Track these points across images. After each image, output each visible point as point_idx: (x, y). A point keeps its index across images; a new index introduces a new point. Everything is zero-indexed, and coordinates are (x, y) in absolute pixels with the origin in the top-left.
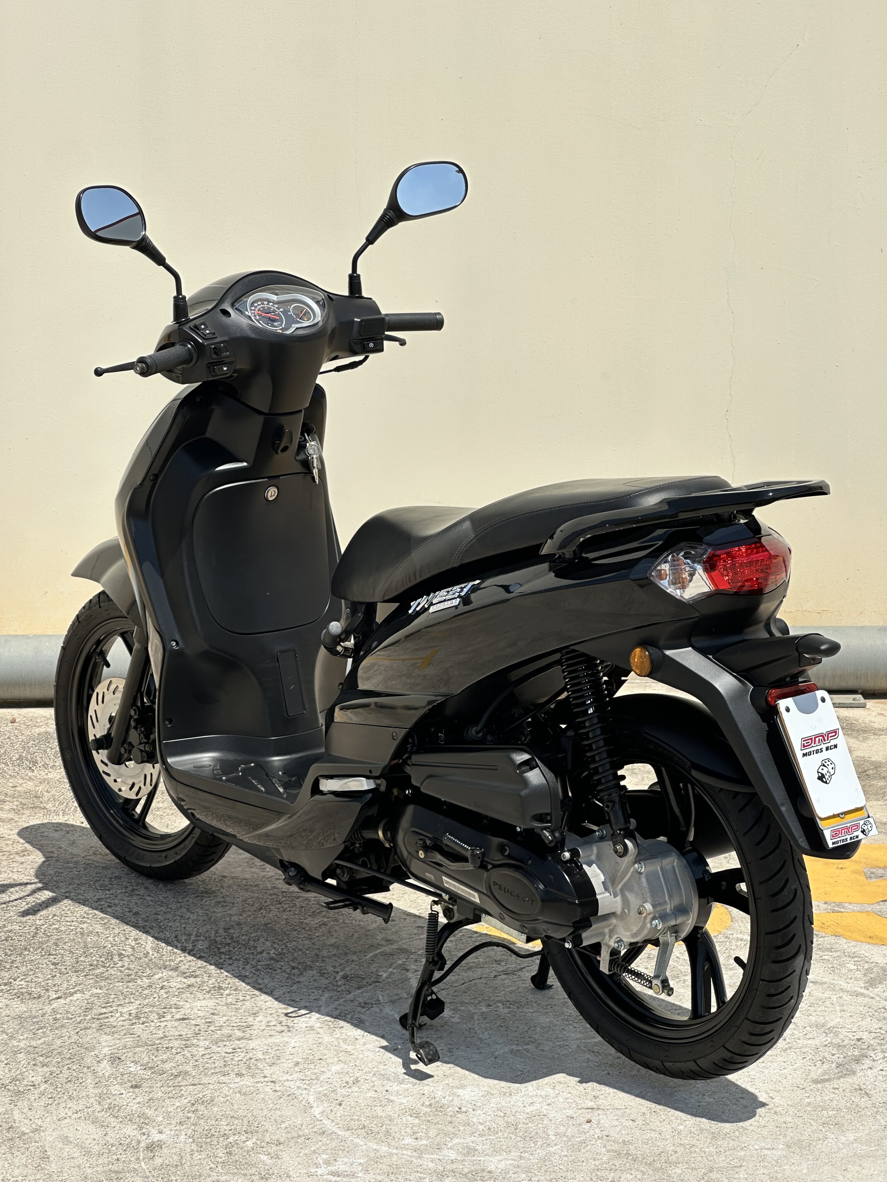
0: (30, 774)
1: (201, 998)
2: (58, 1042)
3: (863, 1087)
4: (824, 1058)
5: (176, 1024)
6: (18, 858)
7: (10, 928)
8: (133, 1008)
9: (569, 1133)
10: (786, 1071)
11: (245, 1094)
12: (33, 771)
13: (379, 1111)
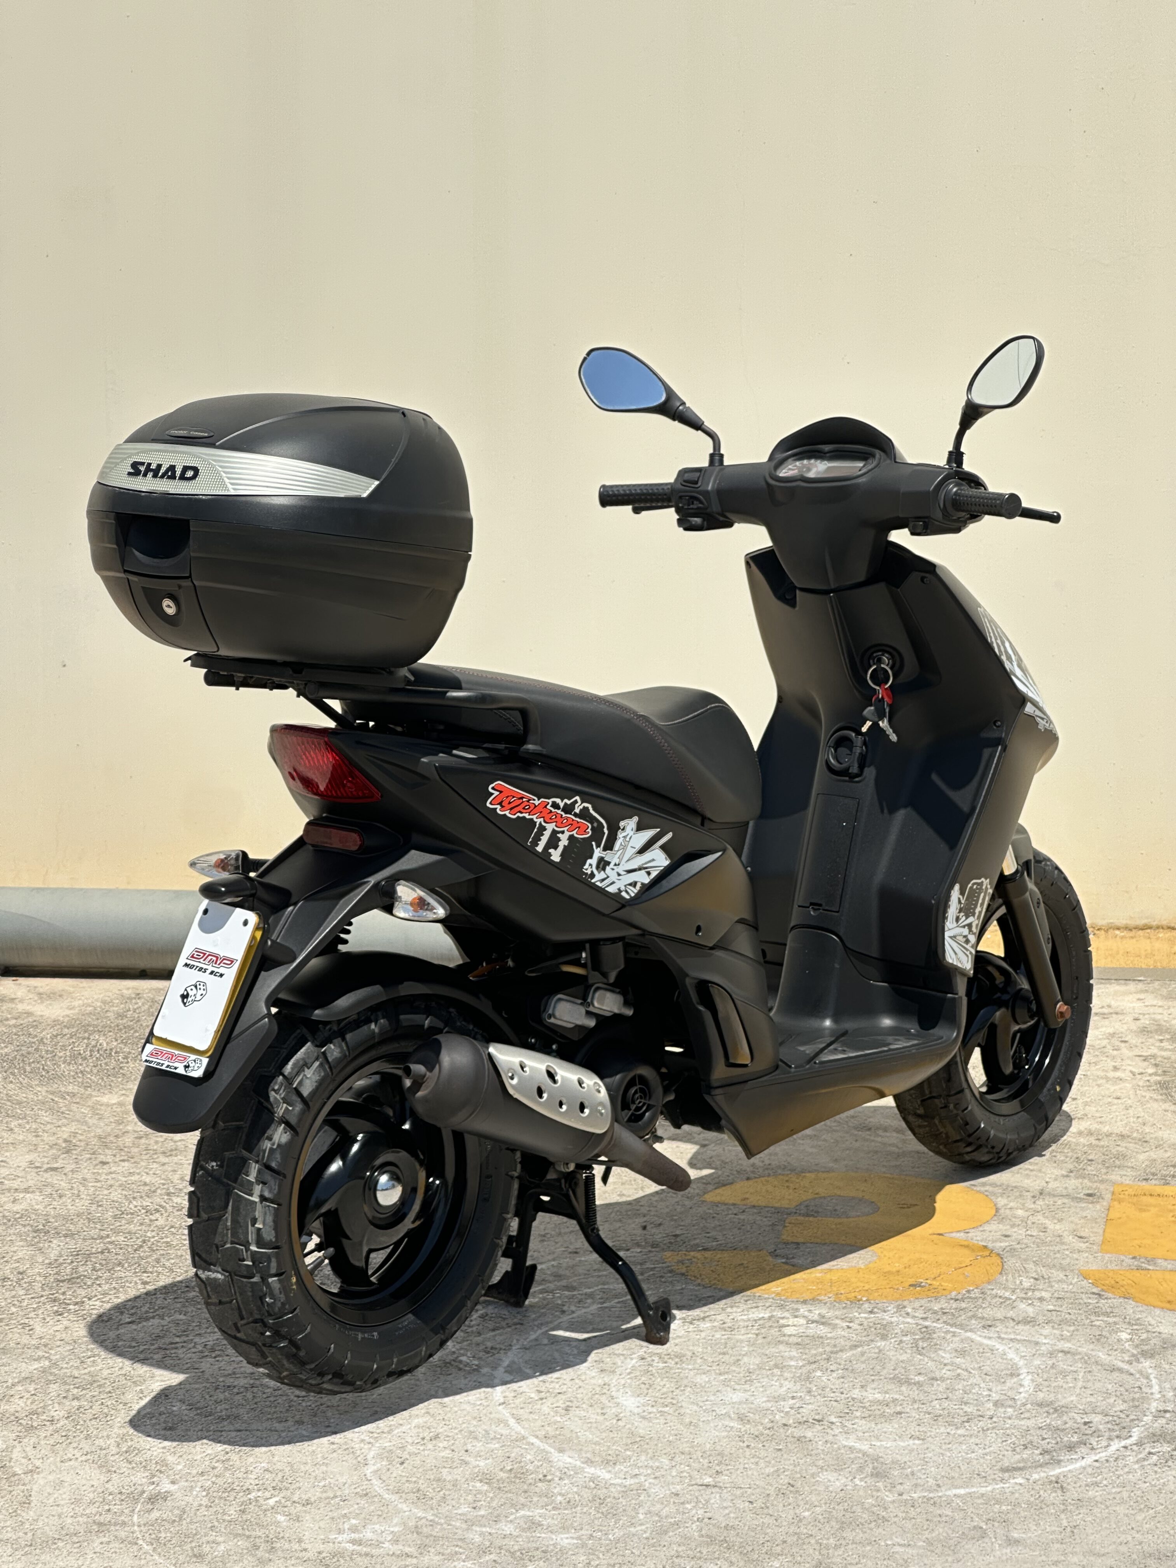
4: (1031, 1442)
9: (664, 1513)
10: (973, 1455)
13: (445, 1473)
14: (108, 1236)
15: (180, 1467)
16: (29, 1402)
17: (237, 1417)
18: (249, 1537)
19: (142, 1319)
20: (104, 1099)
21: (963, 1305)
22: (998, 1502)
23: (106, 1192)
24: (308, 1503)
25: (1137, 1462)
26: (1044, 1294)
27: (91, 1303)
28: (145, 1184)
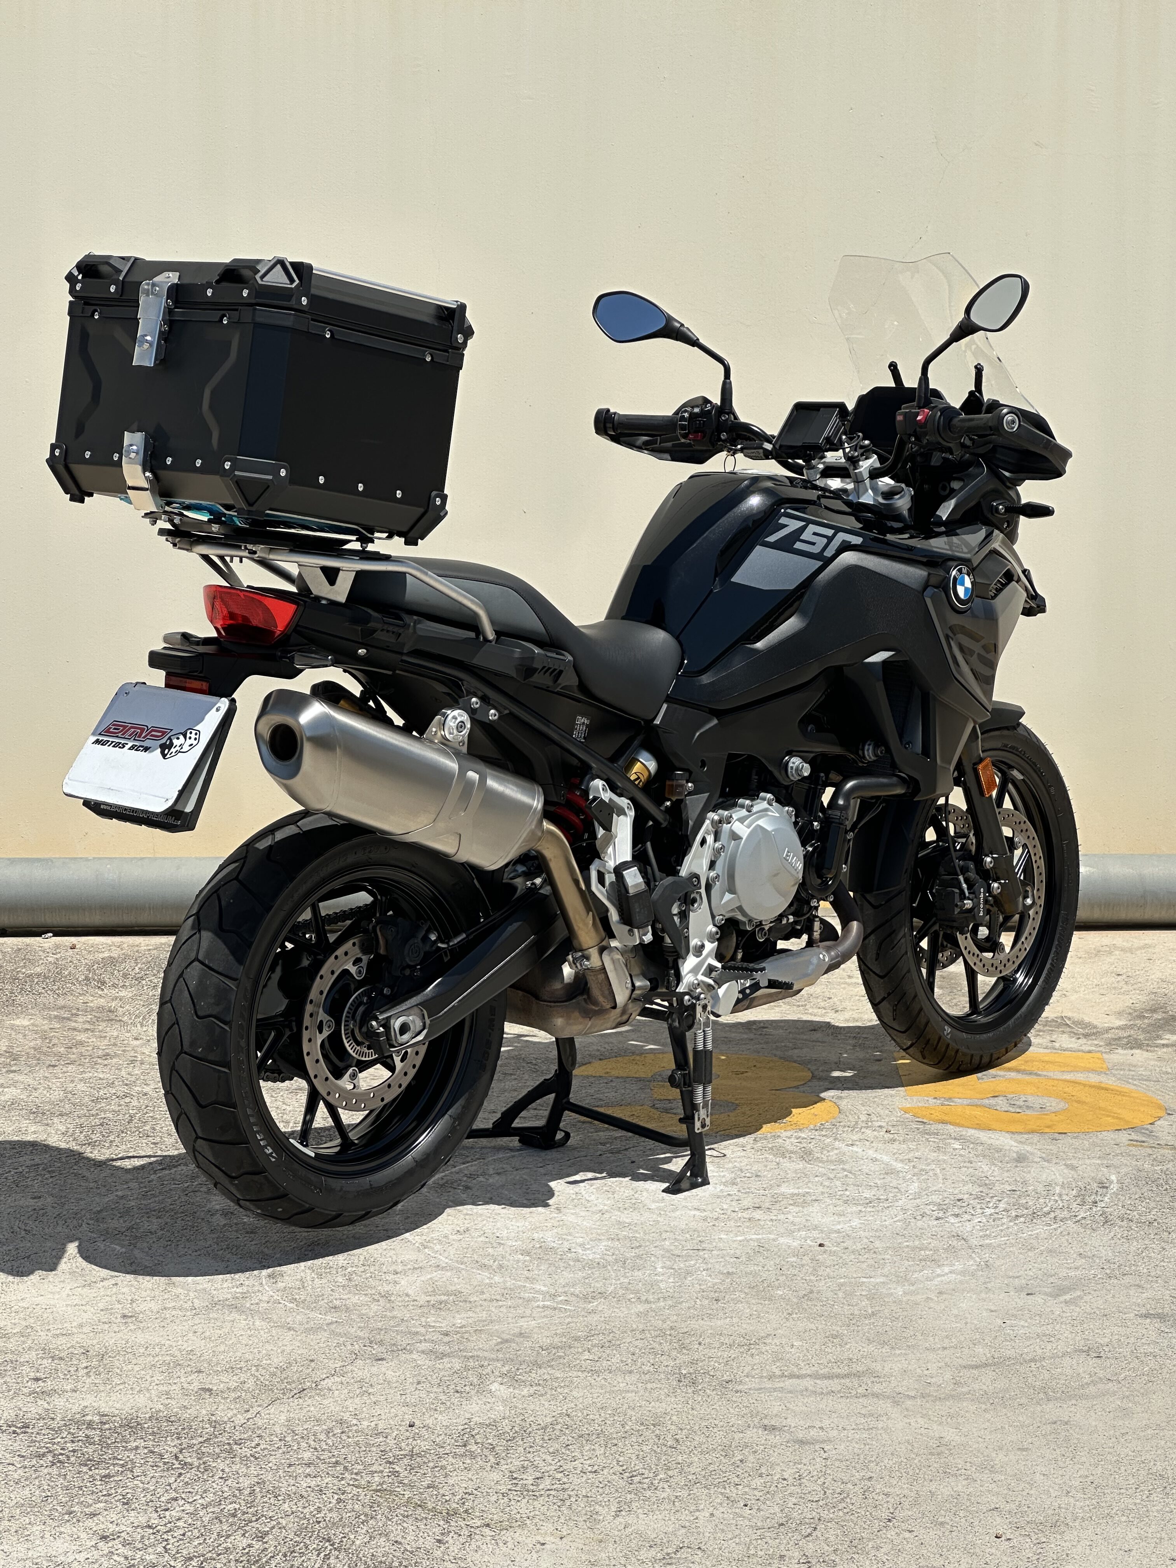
0: (100, 992)
3: (960, 1234)
4: (924, 1213)
6: (99, 1061)
7: (103, 1116)
9: (675, 1267)
10: (887, 1223)
11: (359, 1238)
12: (103, 990)
13: (490, 1250)
14: (97, 1114)
15: (278, 1256)
16: (121, 1221)
18: (366, 1295)
20: (17, 1022)
21: (824, 1133)
22: (921, 1249)
23: (72, 1085)
25: (1010, 1221)
26: (880, 1123)
28: (100, 1079)
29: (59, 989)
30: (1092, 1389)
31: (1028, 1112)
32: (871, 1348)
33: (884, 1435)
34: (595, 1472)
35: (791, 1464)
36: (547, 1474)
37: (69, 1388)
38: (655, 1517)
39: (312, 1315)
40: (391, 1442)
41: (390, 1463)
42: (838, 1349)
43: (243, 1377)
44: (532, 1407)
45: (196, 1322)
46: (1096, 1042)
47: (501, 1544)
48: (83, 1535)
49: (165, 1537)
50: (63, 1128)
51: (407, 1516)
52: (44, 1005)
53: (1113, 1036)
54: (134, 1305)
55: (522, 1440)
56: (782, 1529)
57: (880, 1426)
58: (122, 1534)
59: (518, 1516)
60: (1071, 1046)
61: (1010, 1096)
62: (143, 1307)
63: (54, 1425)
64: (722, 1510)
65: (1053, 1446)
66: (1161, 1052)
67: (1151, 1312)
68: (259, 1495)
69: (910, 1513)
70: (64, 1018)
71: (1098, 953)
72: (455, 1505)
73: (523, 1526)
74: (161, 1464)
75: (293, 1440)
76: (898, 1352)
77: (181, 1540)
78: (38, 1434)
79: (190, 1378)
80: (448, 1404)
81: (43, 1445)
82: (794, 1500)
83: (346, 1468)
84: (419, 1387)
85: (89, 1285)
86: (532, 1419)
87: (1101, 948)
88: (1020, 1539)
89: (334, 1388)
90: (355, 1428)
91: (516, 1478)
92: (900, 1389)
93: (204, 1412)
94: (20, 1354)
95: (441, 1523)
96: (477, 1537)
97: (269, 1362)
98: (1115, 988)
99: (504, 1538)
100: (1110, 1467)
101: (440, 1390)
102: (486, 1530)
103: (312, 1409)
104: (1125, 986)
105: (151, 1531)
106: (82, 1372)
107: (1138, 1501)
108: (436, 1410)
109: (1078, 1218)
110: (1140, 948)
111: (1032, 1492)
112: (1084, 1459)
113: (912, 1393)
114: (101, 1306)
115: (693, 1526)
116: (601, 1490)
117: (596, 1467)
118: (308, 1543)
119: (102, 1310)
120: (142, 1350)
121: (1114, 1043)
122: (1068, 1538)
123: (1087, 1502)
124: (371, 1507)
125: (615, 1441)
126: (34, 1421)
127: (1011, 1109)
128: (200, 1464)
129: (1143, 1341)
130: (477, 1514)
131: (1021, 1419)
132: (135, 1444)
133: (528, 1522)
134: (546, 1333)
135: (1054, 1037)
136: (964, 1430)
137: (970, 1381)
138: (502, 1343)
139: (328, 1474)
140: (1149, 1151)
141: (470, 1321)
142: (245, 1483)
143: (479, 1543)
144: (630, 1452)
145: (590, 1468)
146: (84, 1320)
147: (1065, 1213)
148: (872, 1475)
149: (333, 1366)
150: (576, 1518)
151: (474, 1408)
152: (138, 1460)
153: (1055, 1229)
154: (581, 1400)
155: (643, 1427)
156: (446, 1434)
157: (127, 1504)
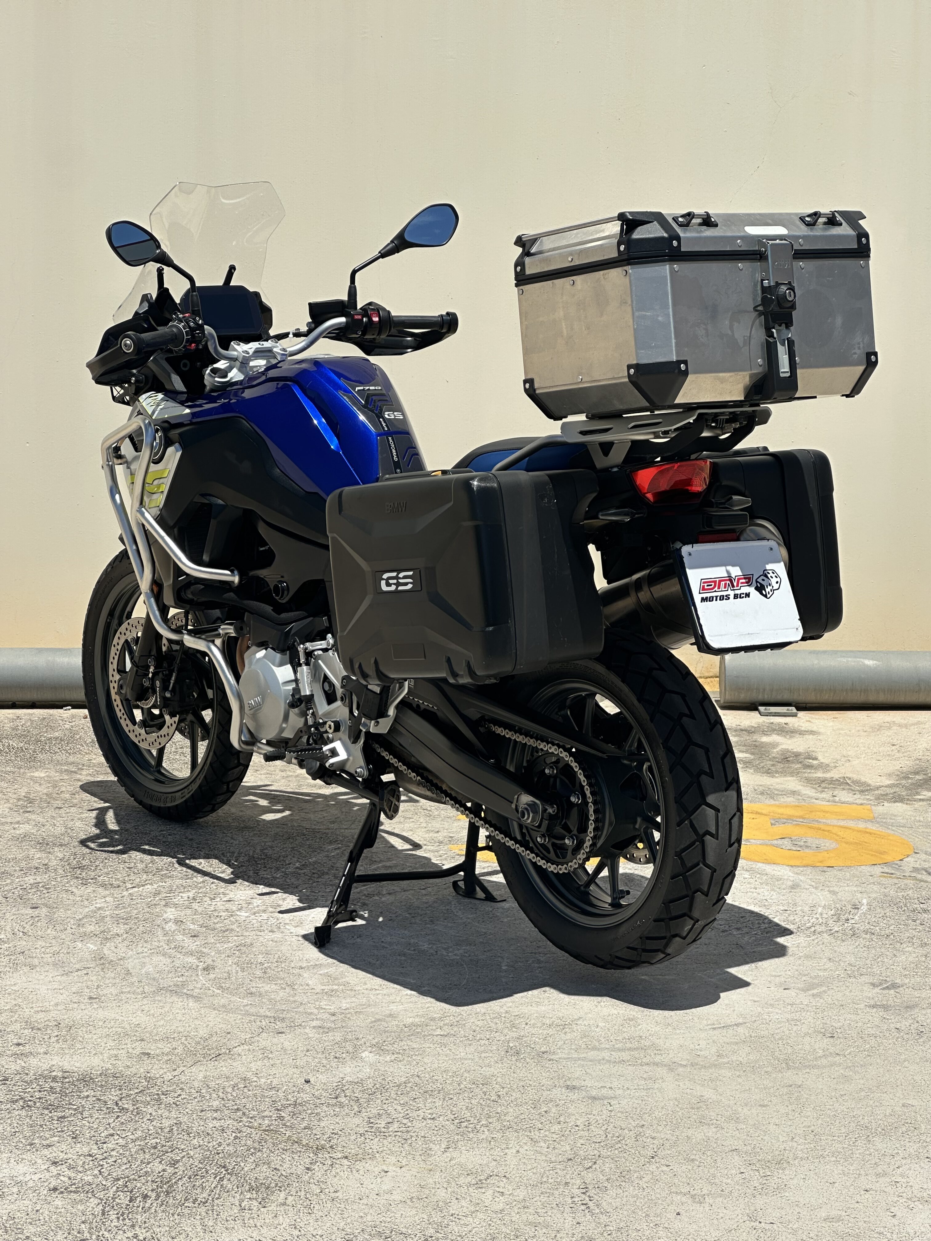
1: (243, 889)
2: (136, 911)
5: (224, 903)
8: (191, 895)
11: (276, 942)
15: (213, 954)
16: (97, 927)
17: (232, 930)
18: (276, 984)
19: (138, 886)
20: (36, 774)
23: (72, 823)
24: (301, 968)
27: (101, 878)
29: (71, 749)
30: (824, 1061)
31: (807, 851)
32: (658, 1029)
33: (658, 1094)
34: (433, 1119)
35: (584, 1114)
36: (396, 1120)
37: (42, 1051)
38: (474, 1153)
39: (233, 999)
40: (281, 1094)
41: (278, 1110)
42: (633, 1028)
43: (175, 1044)
44: (392, 1069)
45: (144, 1003)
46: (868, 797)
47: (354, 1172)
48: (39, 1161)
49: (101, 1163)
50: (60, 855)
51: (286, 1150)
52: (58, 761)
53: (882, 793)
54: (99, 989)
55: (381, 1094)
56: (570, 1163)
57: (656, 1087)
58: (69, 1161)
59: (371, 1151)
60: (847, 800)
61: (794, 838)
62: (105, 992)
63: (27, 1078)
64: (526, 1148)
65: (787, 1103)
66: (917, 805)
67: (878, 1003)
68: (176, 1133)
69: (669, 1152)
70: (72, 772)
71: (880, 728)
72: (323, 1142)
73: (373, 1157)
74: (104, 1109)
75: (207, 1092)
76: (678, 1031)
77: (112, 1165)
78: (14, 1085)
79: (135, 1045)
80: (328, 1066)
81: (17, 1093)
82: (582, 1141)
83: (244, 1114)
84: (308, 1054)
85: (67, 974)
86: (390, 1078)
87: (883, 725)
88: (750, 1172)
89: (243, 1054)
90: (254, 1084)
91: (372, 1123)
92: (675, 1060)
93: (142, 1070)
94: (8, 1025)
95: (311, 1155)
96: (337, 1166)
97: (196, 1033)
98: (889, 755)
99: (358, 1167)
100: (828, 1120)
101: (324, 1056)
102: (345, 1162)
103: (224, 1069)
104: (897, 754)
105: (91, 1158)
106: (53, 1039)
107: (846, 1146)
108: (318, 1071)
109: (832, 932)
110: (913, 724)
111: (765, 1138)
112: (809, 1114)
113: (684, 1063)
114: (74, 990)
115: (502, 1160)
116: (435, 1132)
117: (434, 1115)
118: (209, 1168)
119: (74, 993)
120: (101, 1023)
121: (881, 798)
122: (788, 1172)
123: (807, 1146)
124: (260, 1143)
125: (451, 1096)
126: (12, 1076)
127: (794, 848)
128: (134, 1109)
129: (869, 1025)
130: (340, 1149)
131: (765, 1082)
132: (86, 1094)
133: (377, 1155)
134: (410, 1015)
135: (835, 793)
136: (720, 1090)
137: (730, 1053)
138: (375, 1021)
139: (230, 1117)
140: (896, 881)
141: (353, 1005)
142: (166, 1123)
143: (338, 1171)
144: (461, 1104)
145: (430, 1116)
146: (60, 1001)
147: (823, 927)
148: (645, 1123)
149: (244, 1037)
150: (414, 1153)
151: (348, 1070)
152: (88, 1106)
153: (813, 940)
154: (429, 1065)
155: (474, 1086)
156: (323, 1089)
157: (75, 1138)
